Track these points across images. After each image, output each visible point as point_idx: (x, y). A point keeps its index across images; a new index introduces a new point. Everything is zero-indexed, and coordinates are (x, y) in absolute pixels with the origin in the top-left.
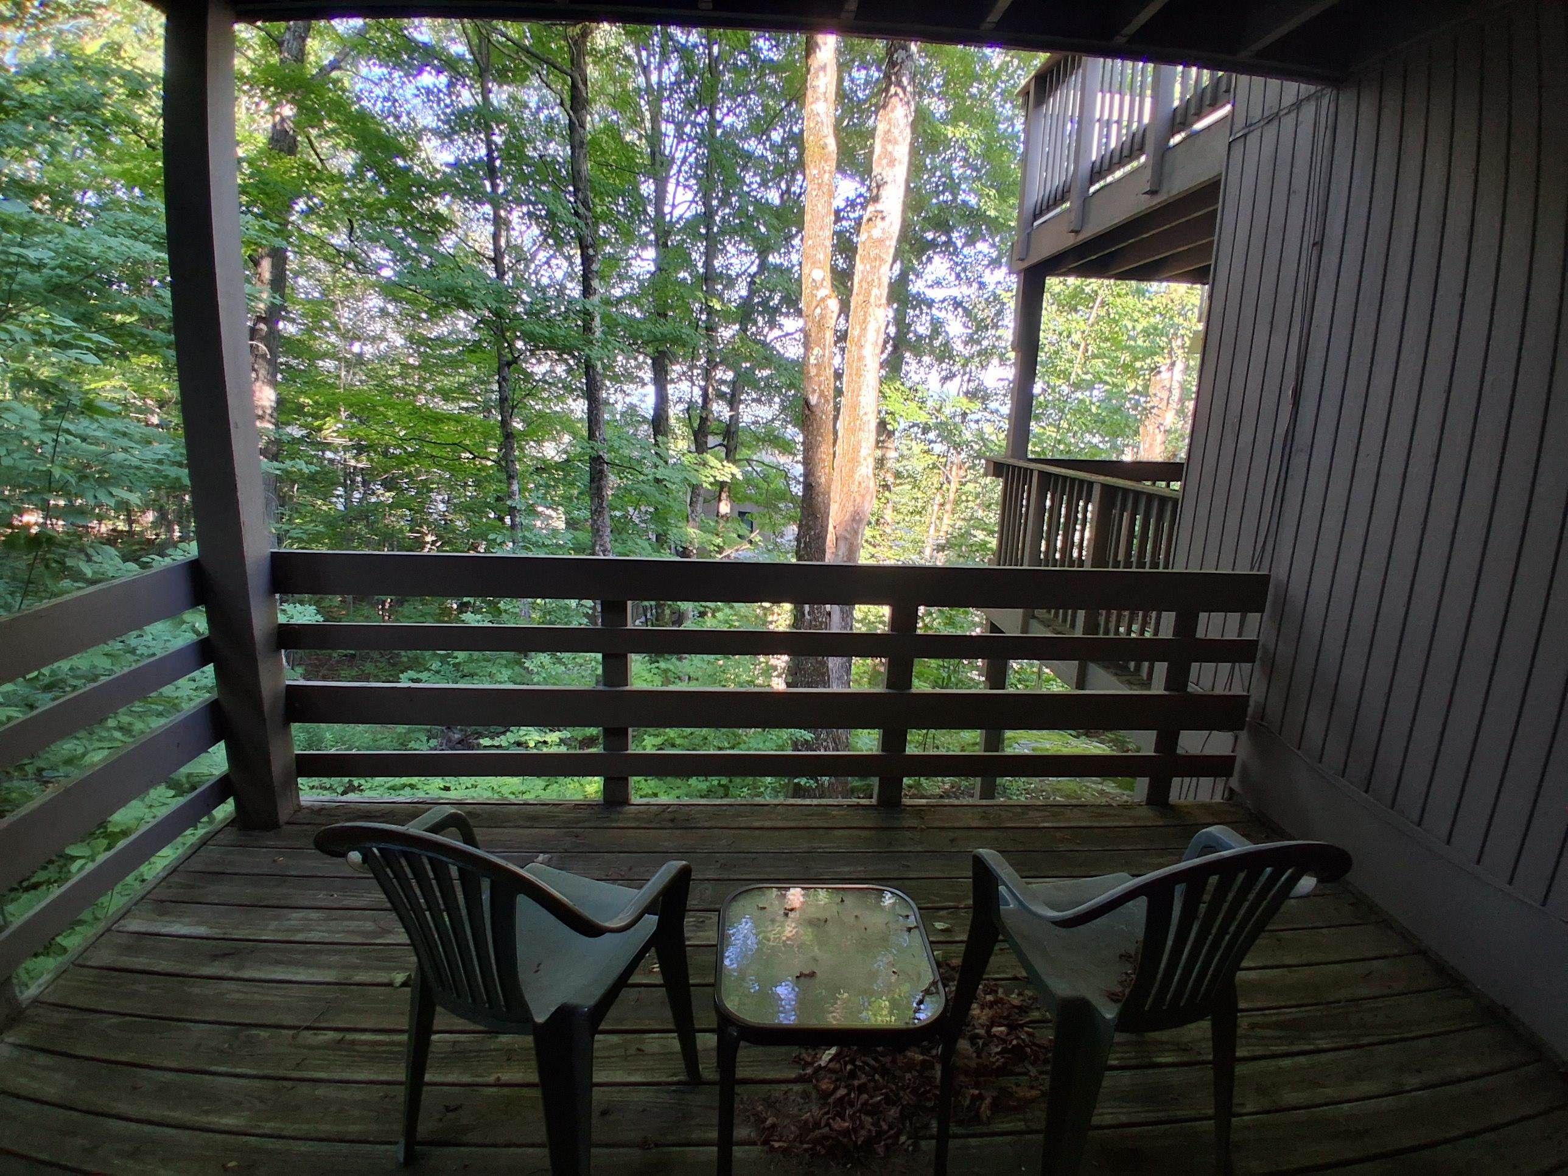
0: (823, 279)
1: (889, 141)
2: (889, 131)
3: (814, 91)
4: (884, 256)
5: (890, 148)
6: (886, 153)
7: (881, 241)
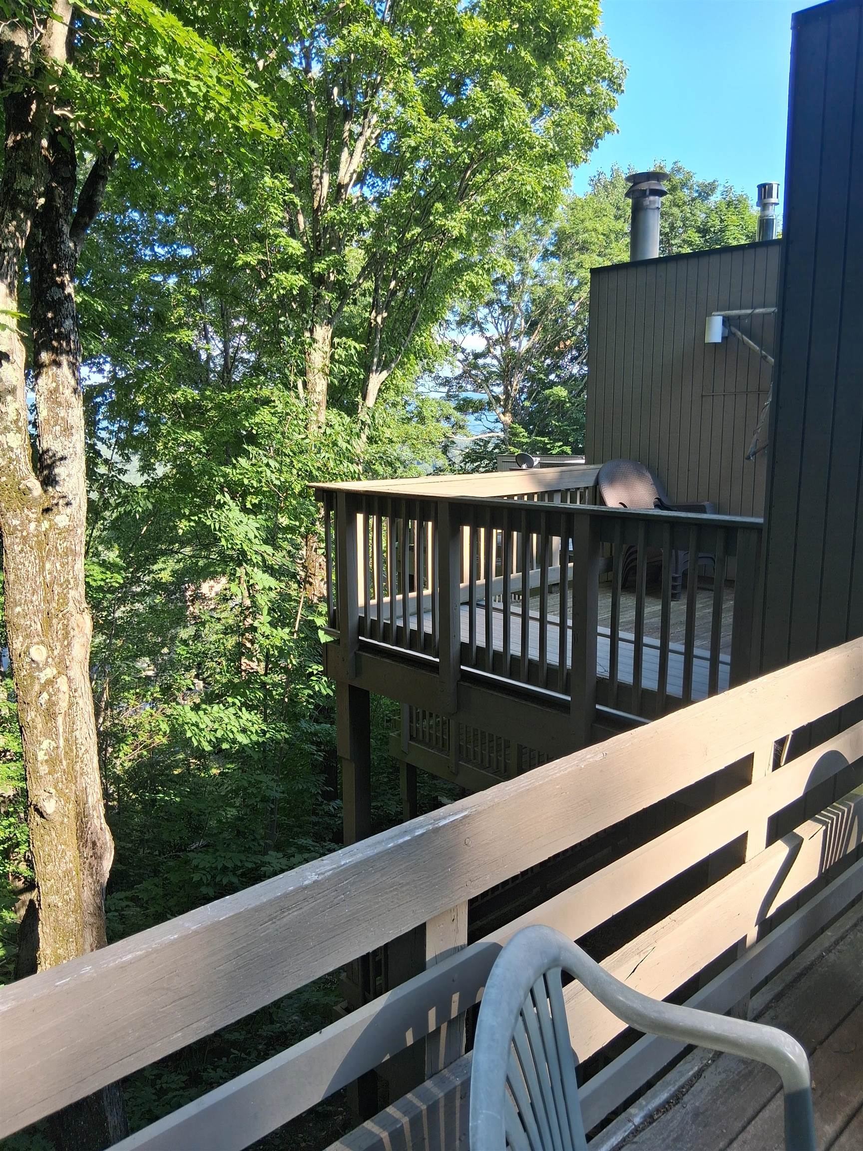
1: (59, 405)
5: (61, 412)
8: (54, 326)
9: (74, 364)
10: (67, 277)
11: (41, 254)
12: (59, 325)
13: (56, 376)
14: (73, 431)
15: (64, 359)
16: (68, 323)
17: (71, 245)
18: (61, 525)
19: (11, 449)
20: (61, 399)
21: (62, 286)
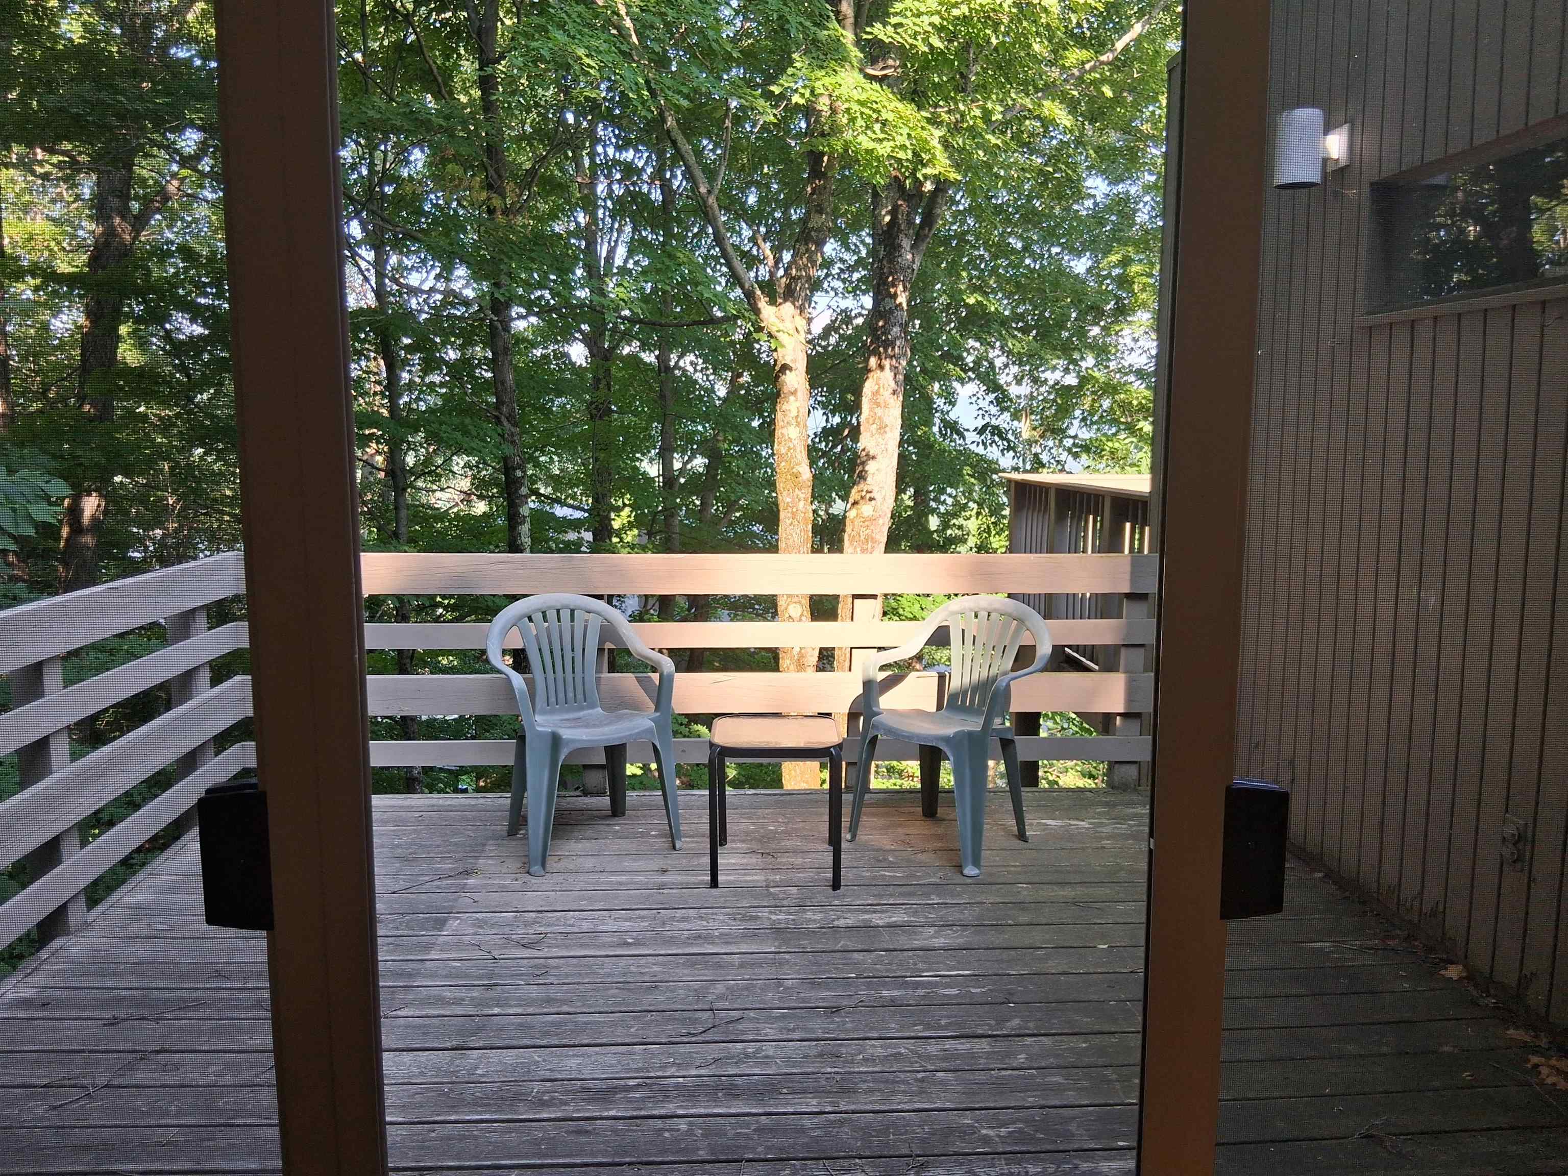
0: (802, 615)
1: (878, 405)
2: (878, 392)
3: (785, 416)
4: (878, 537)
5: (879, 411)
6: (874, 418)
7: (873, 520)
8: (883, 333)
9: (896, 368)
10: (901, 288)
11: (881, 269)
12: (886, 333)
13: (879, 379)
14: (887, 429)
15: (887, 363)
16: (896, 330)
17: (909, 257)
18: (866, 514)
19: (790, 440)
20: (881, 400)
21: (895, 296)
